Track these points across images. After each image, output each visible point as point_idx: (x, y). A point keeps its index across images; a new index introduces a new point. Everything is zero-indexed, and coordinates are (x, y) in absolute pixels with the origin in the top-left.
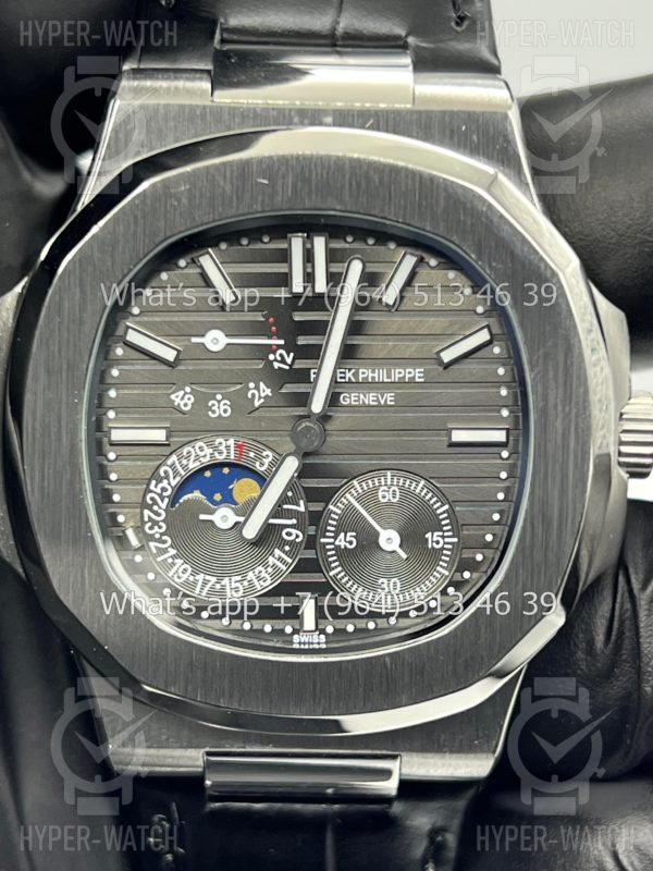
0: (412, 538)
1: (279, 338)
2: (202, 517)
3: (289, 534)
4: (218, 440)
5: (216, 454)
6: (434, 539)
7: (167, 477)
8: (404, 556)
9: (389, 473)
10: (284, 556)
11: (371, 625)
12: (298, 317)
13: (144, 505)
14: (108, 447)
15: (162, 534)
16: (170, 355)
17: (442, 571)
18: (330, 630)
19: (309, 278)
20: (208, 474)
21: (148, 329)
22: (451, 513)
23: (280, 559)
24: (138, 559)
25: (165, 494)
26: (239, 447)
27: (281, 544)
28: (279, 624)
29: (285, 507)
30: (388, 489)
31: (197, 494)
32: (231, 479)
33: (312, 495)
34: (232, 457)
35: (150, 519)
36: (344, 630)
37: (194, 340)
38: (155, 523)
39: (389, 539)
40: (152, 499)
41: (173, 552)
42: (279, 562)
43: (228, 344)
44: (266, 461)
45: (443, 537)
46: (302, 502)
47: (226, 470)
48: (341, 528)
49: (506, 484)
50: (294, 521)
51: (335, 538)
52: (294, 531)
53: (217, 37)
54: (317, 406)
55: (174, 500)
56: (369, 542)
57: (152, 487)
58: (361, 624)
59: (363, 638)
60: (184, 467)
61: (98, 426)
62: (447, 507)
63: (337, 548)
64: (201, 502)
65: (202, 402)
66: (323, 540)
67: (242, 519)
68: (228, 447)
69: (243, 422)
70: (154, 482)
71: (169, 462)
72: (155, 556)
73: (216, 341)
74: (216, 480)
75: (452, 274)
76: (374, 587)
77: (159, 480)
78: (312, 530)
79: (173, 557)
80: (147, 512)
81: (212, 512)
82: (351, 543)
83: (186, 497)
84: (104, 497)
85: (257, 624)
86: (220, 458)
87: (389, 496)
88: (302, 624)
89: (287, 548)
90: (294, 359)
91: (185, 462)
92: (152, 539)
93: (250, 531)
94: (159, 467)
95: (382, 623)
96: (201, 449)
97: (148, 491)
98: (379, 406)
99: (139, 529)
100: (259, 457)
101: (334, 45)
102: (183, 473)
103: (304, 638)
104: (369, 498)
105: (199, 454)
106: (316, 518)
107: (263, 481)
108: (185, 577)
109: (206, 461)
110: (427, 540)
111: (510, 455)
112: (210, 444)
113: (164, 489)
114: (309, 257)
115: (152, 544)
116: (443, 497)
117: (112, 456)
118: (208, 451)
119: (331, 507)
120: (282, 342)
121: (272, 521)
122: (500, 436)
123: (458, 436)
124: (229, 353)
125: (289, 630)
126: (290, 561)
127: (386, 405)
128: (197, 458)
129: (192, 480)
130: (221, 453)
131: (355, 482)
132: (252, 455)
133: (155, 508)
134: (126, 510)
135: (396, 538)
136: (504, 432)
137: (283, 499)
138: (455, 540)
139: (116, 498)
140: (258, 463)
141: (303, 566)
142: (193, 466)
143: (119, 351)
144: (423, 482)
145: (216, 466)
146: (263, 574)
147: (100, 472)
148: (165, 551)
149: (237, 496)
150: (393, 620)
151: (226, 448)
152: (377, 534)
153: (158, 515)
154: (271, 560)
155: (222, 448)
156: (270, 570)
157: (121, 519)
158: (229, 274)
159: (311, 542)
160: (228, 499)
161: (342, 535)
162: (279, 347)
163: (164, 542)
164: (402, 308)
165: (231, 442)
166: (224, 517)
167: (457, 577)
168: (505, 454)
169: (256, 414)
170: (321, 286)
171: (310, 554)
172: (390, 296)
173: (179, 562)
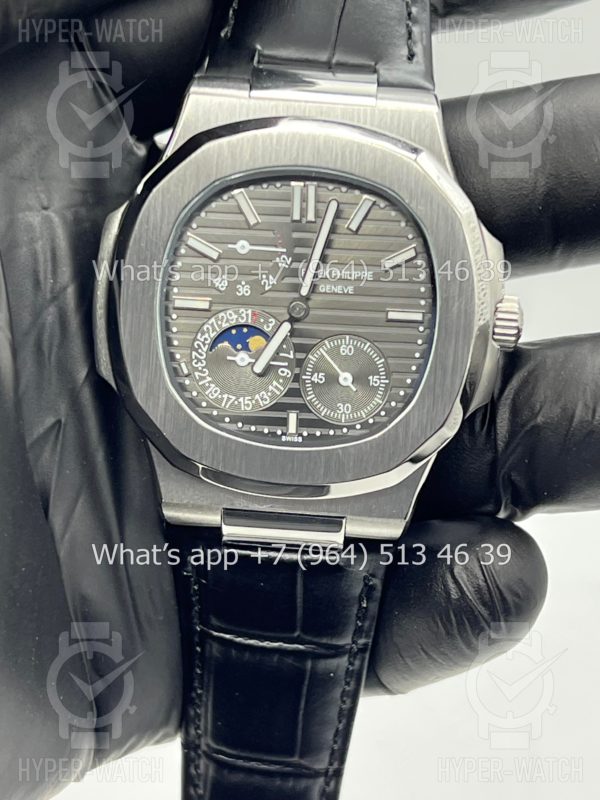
0: (360, 379)
1: (283, 247)
2: (229, 358)
3: (283, 372)
4: (242, 310)
5: (240, 320)
6: (373, 380)
7: (208, 332)
8: (355, 389)
9: (348, 337)
10: (279, 386)
11: (332, 432)
12: (296, 235)
13: (193, 348)
14: (171, 310)
15: (203, 368)
16: (215, 256)
17: (378, 400)
18: (305, 434)
19: (304, 212)
20: (234, 332)
21: (202, 238)
22: (386, 365)
23: (276, 387)
24: (187, 382)
25: (207, 342)
26: (254, 314)
27: (278, 377)
28: (273, 429)
29: (281, 354)
30: (346, 347)
31: (226, 344)
32: (248, 335)
33: (298, 348)
34: (250, 321)
35: (196, 357)
36: (315, 435)
37: (230, 246)
38: (199, 360)
39: (345, 378)
40: (198, 345)
41: (209, 379)
42: (276, 389)
43: (251, 250)
44: (271, 325)
45: (380, 379)
46: (292, 352)
47: (245, 330)
48: (316, 370)
49: (421, 348)
50: (286, 364)
51: (312, 376)
52: (286, 370)
53: (256, 59)
54: (304, 291)
55: (212, 347)
56: (332, 379)
57: (198, 337)
58: (325, 432)
59: (325, 440)
60: (220, 326)
61: (167, 297)
62: (383, 360)
63: (313, 382)
64: (228, 350)
65: (232, 286)
66: (304, 377)
67: (253, 361)
68: (247, 315)
69: (258, 299)
70: (199, 335)
71: (210, 322)
72: (198, 381)
73: (243, 247)
74: (238, 336)
75: (393, 213)
76: (334, 409)
77: (203, 334)
78: (297, 371)
79: (209, 382)
80: (194, 353)
81: (235, 356)
82: (321, 380)
83: (219, 345)
84: (168, 342)
85: (260, 428)
86: (242, 322)
87: (347, 351)
88: (288, 430)
89: (281, 381)
90: (292, 262)
91: (219, 323)
92: (197, 369)
93: (258, 368)
94: (204, 324)
95: (339, 432)
96: (231, 315)
97: (195, 339)
98: (344, 294)
99: (189, 363)
100: (267, 322)
101: (330, 68)
102: (218, 329)
103: (289, 439)
104: (334, 352)
105: (230, 317)
106: (300, 363)
107: (268, 337)
108: (216, 395)
109: (233, 323)
110: (369, 380)
111: (425, 329)
112: (236, 312)
113: (206, 339)
114: (304, 199)
115: (197, 374)
116: (382, 354)
117: (174, 316)
118: (235, 316)
119: (310, 356)
120: (284, 250)
121: (272, 363)
122: (418, 317)
123: (392, 315)
124: (251, 256)
125: (279, 432)
126: (282, 389)
127: (348, 294)
128: (227, 321)
129: (224, 335)
130: (243, 318)
131: (326, 342)
132: (262, 320)
133: (200, 351)
134: (181, 351)
135: (350, 378)
136: (421, 315)
137: (279, 349)
138: (387, 381)
139: (176, 343)
140: (265, 327)
141: (291, 393)
142: (225, 325)
143: (183, 251)
144: (368, 344)
145: (239, 327)
146: (265, 396)
147: (167, 327)
148: (204, 378)
149: (251, 346)
150: (345, 430)
151: (245, 316)
152: (338, 376)
153: (201, 355)
154: (271, 388)
155: (244, 315)
156: (269, 394)
157: (178, 356)
158: (255, 207)
159: (297, 378)
160: (246, 348)
161: (316, 374)
162: (283, 253)
163: (204, 372)
164: (360, 232)
165: (250, 312)
166: (242, 358)
167: (387, 406)
168: (421, 329)
169: (267, 295)
170: (311, 216)
171: (296, 385)
172: (354, 227)
173: (213, 385)
